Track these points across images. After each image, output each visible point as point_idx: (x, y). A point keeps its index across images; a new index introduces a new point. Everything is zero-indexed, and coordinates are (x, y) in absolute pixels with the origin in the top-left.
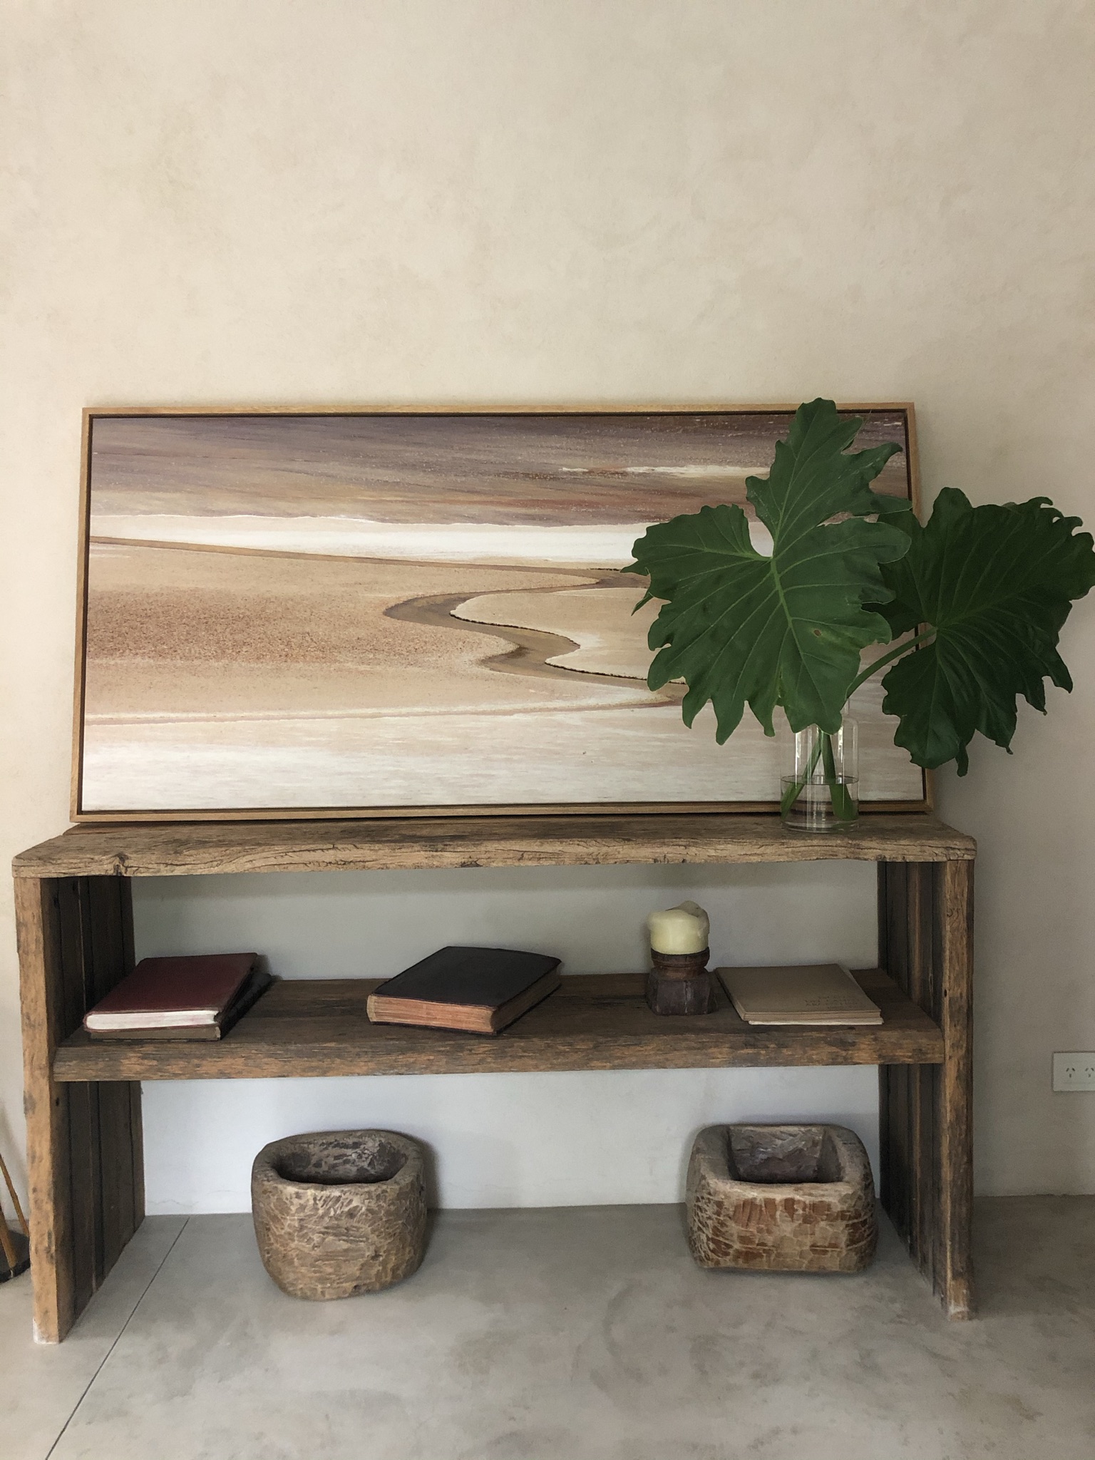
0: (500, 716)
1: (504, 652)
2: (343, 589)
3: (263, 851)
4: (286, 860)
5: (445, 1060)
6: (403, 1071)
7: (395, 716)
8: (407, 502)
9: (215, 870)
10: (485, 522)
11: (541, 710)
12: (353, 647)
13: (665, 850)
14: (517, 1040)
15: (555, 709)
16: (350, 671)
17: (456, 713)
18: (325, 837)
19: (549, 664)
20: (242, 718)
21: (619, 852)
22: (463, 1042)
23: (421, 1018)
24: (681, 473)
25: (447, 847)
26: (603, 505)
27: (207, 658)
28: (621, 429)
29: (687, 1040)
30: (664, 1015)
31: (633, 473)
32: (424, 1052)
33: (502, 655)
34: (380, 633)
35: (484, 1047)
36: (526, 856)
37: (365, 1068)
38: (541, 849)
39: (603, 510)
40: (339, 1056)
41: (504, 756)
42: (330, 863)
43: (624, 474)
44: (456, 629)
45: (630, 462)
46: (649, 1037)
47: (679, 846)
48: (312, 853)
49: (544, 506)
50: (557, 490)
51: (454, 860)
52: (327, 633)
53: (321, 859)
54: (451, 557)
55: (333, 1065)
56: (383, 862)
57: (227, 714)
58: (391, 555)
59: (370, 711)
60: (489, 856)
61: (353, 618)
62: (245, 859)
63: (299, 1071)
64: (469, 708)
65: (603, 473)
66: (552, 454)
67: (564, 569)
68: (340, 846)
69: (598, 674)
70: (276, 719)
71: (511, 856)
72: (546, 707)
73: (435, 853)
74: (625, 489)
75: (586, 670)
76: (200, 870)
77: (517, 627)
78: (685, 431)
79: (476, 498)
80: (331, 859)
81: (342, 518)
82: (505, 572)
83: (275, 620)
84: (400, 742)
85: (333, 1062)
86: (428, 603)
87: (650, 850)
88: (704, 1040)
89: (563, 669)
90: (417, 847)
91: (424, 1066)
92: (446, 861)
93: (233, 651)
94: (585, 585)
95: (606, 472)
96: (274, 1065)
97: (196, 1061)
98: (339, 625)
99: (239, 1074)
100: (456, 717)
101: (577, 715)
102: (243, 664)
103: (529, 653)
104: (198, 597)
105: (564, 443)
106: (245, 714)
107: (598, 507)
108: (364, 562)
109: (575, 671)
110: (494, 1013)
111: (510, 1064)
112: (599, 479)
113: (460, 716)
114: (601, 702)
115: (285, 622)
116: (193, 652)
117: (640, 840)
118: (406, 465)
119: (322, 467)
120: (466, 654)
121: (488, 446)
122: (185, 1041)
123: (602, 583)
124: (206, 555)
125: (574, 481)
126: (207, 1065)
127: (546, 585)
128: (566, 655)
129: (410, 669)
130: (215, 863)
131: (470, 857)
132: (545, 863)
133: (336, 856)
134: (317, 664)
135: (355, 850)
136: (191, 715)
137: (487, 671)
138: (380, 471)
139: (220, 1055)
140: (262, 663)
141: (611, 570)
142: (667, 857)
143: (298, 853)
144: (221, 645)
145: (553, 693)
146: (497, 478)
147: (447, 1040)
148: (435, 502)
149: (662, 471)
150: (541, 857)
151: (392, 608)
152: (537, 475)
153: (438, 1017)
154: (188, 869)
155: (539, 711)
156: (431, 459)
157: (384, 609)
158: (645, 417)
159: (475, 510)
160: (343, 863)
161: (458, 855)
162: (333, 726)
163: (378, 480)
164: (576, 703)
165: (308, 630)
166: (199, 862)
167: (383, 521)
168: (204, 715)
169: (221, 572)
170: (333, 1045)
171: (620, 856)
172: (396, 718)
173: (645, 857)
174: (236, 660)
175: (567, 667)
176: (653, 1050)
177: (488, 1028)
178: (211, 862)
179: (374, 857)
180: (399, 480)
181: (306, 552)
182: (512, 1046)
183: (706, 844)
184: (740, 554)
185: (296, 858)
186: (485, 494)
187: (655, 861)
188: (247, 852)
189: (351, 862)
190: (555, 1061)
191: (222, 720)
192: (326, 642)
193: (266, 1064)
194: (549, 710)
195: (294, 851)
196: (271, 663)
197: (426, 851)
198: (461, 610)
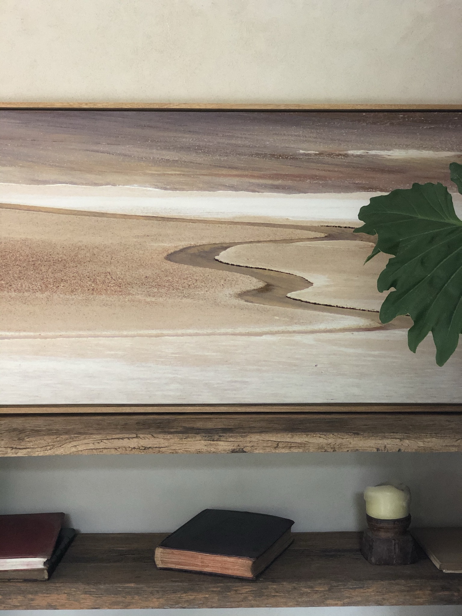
0: (253, 337)
1: (256, 288)
2: (135, 240)
3: (85, 439)
4: (102, 445)
5: (217, 598)
6: (186, 605)
7: (173, 336)
8: (183, 175)
9: (48, 453)
10: (242, 190)
11: (283, 332)
12: (142, 284)
13: (386, 442)
14: (271, 583)
15: (294, 332)
16: (140, 301)
17: (220, 334)
18: (126, 428)
19: (290, 298)
20: (61, 336)
21: (350, 443)
22: (231, 584)
23: (197, 565)
24: (389, 155)
25: (222, 438)
26: (330, 179)
27: (35, 291)
28: (344, 122)
29: (398, 584)
30: (378, 565)
31: (353, 155)
32: (201, 592)
33: (254, 290)
34: (162, 273)
35: (246, 589)
36: (280, 445)
37: (157, 603)
38: (292, 440)
39: (330, 182)
40: (138, 594)
41: (255, 367)
42: (134, 448)
43: (346, 156)
44: (220, 270)
45: (350, 147)
46: (370, 582)
47: (396, 438)
48: (121, 440)
49: (286, 179)
50: (296, 167)
51: (227, 447)
52: (123, 272)
53: (127, 445)
54: (216, 216)
55: (134, 601)
56: (173, 448)
57: (49, 333)
58: (171, 214)
59: (154, 332)
60: (252, 444)
61: (142, 262)
62: (71, 445)
63: (107, 604)
64: (230, 330)
65: (330, 155)
66: (292, 140)
67: (301, 226)
68: (141, 436)
69: (326, 305)
70: (85, 337)
71: (270, 445)
72: (287, 330)
73: (212, 442)
74: (347, 167)
75: (317, 303)
76: (37, 453)
77: (265, 269)
78: (392, 124)
79: (235, 172)
80: (136, 445)
81: (135, 187)
82: (256, 227)
83: (85, 263)
84: (177, 355)
85: (133, 598)
86: (198, 250)
87: (374, 442)
88: (412, 584)
89: (300, 301)
90: (198, 437)
91: (202, 602)
92: (220, 448)
93: (53, 286)
94: (317, 238)
95: (332, 154)
96: (90, 600)
97: (30, 596)
98: (132, 267)
99: (63, 607)
100: (218, 337)
101: (311, 336)
102: (61, 296)
103: (274, 289)
104: (28, 245)
105: (301, 132)
106: (62, 333)
107: (327, 180)
108: (151, 220)
109: (309, 303)
110: (254, 563)
111: (266, 601)
112: (327, 159)
113: (222, 337)
114: (330, 326)
115: (92, 265)
116: (24, 286)
117: (366, 434)
118: (183, 148)
119: (121, 149)
120: (227, 290)
121: (244, 134)
122: (22, 580)
123: (330, 237)
124: (34, 213)
125: (308, 161)
126: (40, 599)
127: (288, 237)
128: (303, 291)
129: (184, 300)
130: (49, 448)
131: (239, 446)
132: (295, 450)
133: (139, 443)
134: (116, 296)
135: (153, 438)
136: (22, 334)
137: (242, 302)
138: (164, 152)
139: (48, 592)
140: (75, 294)
141: (336, 227)
142: (387, 447)
143: (110, 441)
144: (45, 281)
145: (292, 320)
146: (251, 158)
147: (218, 583)
148: (204, 175)
149: (375, 153)
150: (292, 445)
151: (172, 254)
152: (280, 156)
153: (210, 565)
154: (28, 452)
155: (282, 333)
156: (201, 143)
157: (165, 254)
158: (362, 113)
159: (235, 181)
160: (144, 448)
161: (229, 444)
162: (127, 343)
163: (162, 159)
164: (310, 328)
165: (109, 270)
166: (36, 446)
167: (166, 189)
168: (32, 334)
169: (45, 227)
170: (132, 585)
171: (351, 446)
172: (175, 337)
173: (370, 447)
174: (55, 292)
175: (303, 299)
176: (373, 592)
177: (249, 574)
178: (46, 446)
179: (167, 444)
180: (177, 159)
181: (108, 212)
182: (267, 588)
183: (416, 438)
184: (447, 221)
185: (108, 444)
186: (242, 169)
187: (378, 449)
188: (73, 439)
189: (150, 447)
190: (300, 600)
191: (46, 338)
192: (122, 279)
193: (83, 599)
194: (289, 332)
195: (108, 439)
196: (82, 295)
197: (206, 440)
198: (223, 256)
